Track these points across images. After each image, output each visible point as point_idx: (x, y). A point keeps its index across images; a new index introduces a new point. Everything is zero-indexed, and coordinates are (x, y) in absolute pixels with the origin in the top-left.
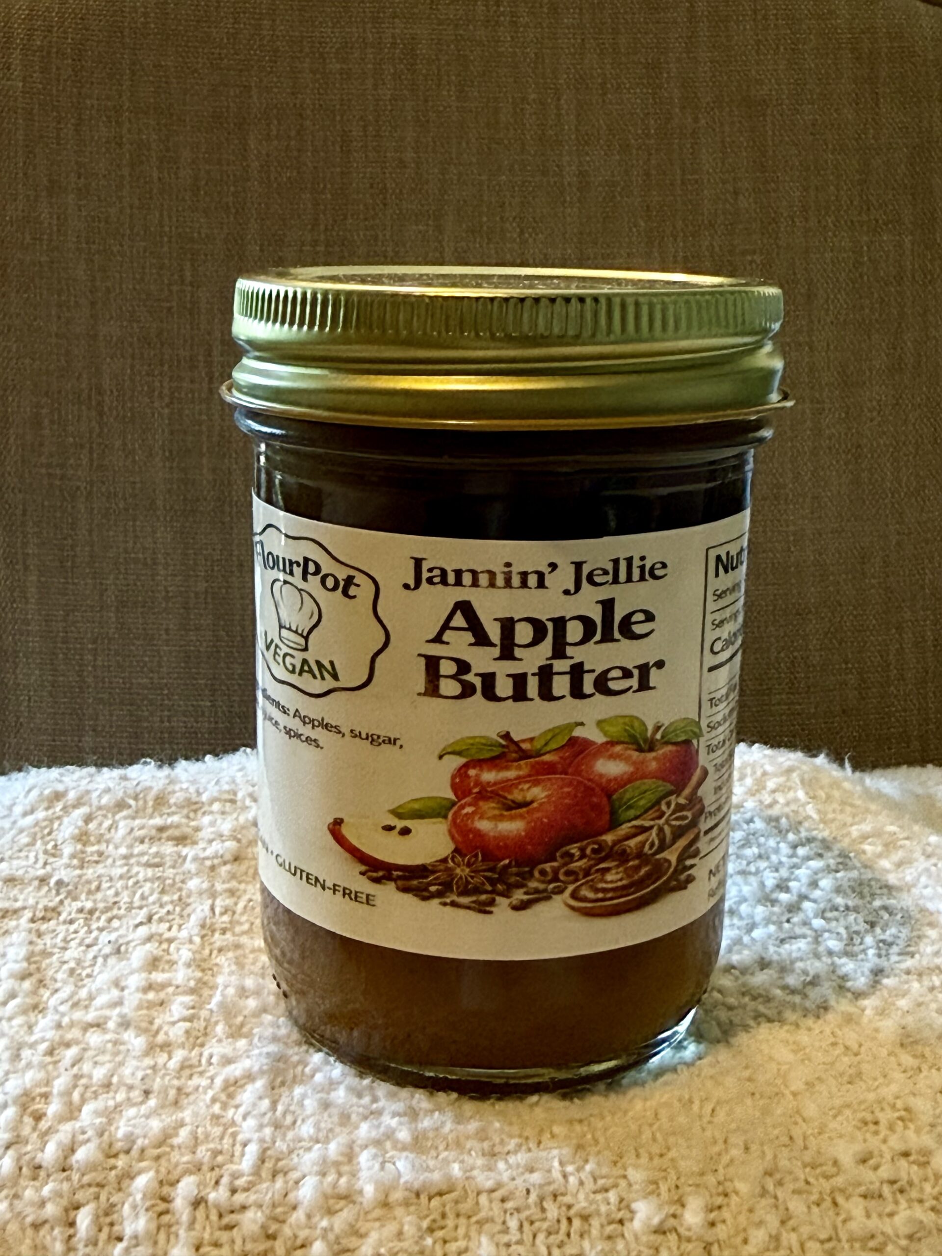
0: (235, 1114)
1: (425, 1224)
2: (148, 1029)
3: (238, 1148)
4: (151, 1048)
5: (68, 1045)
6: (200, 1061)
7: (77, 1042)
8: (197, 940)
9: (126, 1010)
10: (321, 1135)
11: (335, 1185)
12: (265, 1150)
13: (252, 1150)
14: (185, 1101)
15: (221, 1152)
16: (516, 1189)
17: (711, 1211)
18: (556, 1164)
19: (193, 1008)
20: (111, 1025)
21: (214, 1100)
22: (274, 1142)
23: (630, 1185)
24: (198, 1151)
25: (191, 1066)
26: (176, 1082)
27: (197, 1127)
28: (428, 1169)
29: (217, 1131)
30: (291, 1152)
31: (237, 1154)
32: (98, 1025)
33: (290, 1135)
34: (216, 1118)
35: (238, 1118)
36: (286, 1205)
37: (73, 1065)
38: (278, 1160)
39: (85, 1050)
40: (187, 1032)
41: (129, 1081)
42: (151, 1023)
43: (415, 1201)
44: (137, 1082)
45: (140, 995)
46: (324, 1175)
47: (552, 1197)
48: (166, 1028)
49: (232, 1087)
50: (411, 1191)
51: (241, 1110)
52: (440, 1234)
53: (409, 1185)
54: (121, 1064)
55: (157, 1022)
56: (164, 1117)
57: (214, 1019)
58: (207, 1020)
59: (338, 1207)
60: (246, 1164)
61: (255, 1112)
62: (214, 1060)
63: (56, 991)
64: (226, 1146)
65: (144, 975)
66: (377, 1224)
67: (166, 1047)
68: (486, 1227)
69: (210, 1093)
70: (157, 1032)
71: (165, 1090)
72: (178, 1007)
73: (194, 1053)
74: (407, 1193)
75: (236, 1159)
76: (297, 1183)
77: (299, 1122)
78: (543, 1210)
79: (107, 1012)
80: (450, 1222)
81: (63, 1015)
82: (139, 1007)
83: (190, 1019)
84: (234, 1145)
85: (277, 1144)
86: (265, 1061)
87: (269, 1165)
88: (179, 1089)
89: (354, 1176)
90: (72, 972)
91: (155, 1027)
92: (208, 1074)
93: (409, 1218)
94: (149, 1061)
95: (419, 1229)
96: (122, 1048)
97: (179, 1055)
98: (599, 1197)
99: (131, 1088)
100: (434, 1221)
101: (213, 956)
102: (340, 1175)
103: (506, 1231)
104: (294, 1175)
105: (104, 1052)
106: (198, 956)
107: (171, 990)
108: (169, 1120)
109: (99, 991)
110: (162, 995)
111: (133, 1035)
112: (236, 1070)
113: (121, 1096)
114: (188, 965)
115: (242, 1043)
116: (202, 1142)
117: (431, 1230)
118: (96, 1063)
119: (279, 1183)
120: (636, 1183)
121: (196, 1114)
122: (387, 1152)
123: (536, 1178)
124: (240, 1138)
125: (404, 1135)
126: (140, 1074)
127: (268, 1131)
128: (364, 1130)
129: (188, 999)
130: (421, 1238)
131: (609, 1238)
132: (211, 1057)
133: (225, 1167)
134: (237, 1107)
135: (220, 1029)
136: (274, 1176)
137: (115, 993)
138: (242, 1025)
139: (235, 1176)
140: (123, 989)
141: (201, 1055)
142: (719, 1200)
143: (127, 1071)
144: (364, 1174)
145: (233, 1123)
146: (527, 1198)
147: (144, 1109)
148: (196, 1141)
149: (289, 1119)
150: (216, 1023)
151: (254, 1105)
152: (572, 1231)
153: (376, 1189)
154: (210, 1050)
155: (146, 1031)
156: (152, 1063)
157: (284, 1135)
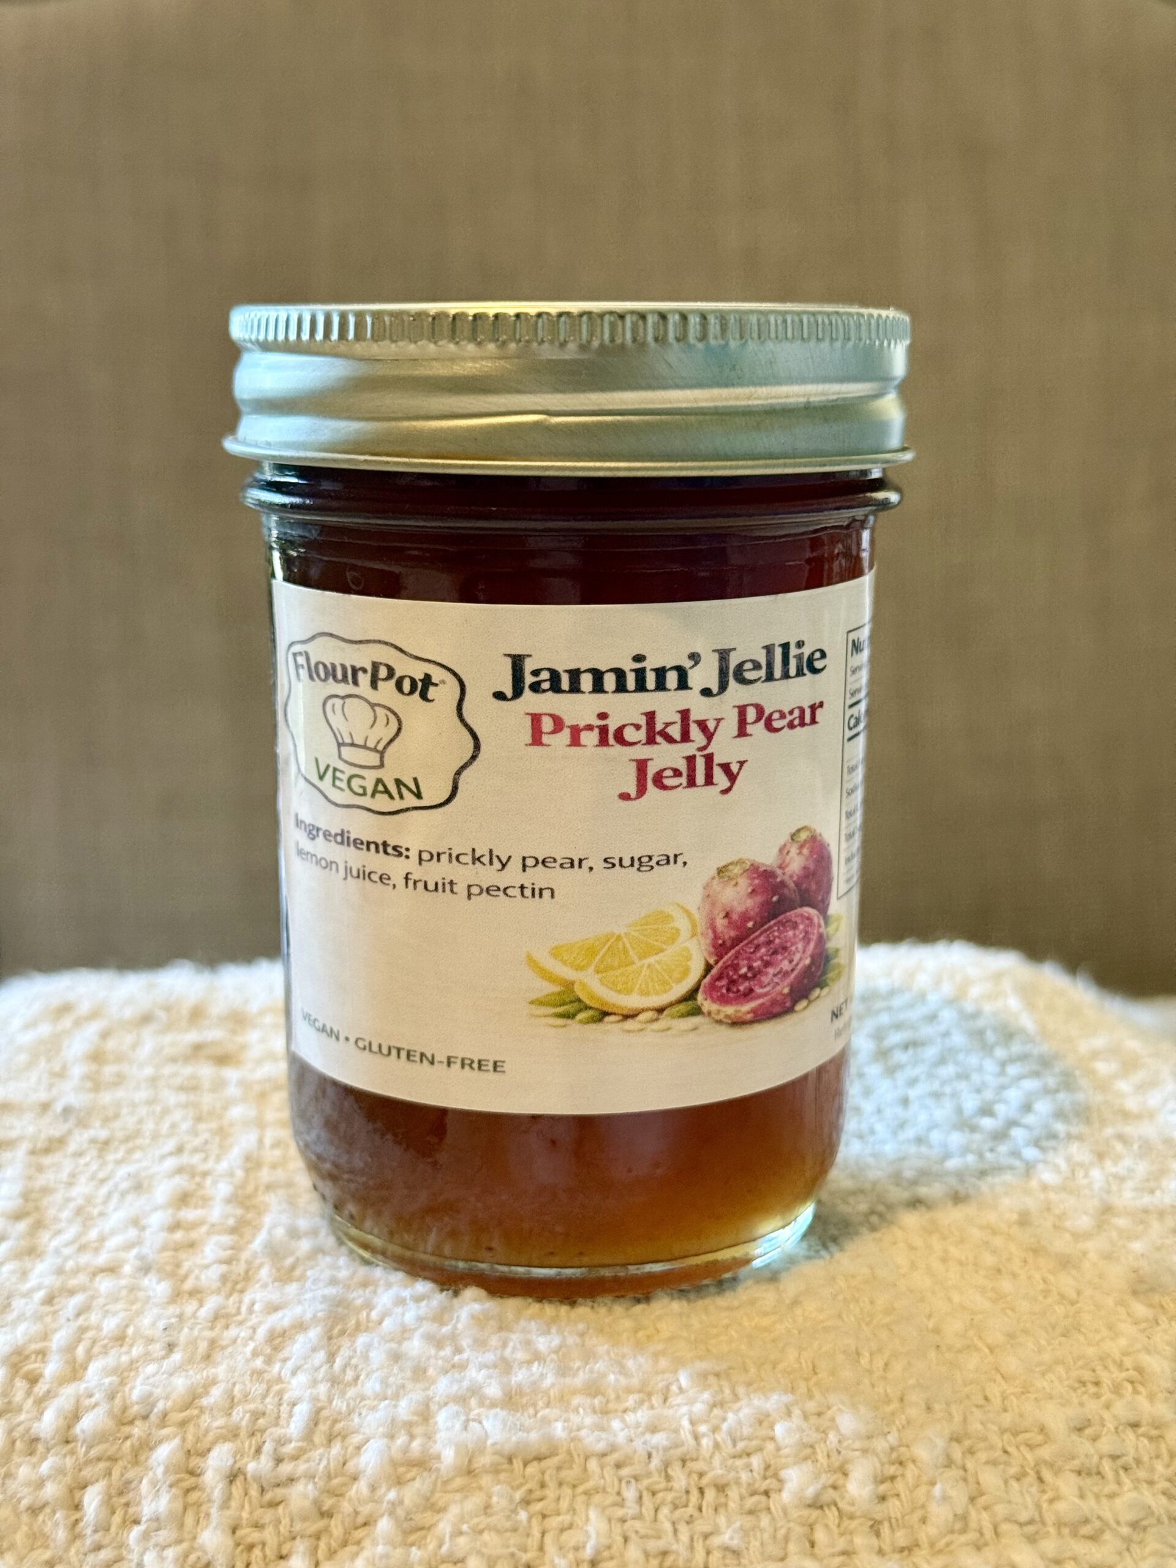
0: (281, 1368)
1: (518, 1495)
2: (173, 1273)
3: (284, 1408)
4: (178, 1295)
5: (72, 1292)
6: (239, 1308)
7: (83, 1289)
8: (240, 1174)
9: (146, 1250)
10: (389, 1392)
11: (406, 1450)
12: (318, 1411)
13: (302, 1411)
14: (218, 1356)
15: (264, 1414)
16: (635, 1452)
17: (882, 1482)
18: (685, 1423)
19: (232, 1248)
20: (127, 1269)
21: (255, 1354)
22: (330, 1402)
23: (778, 1449)
24: (234, 1413)
25: (227, 1316)
26: (208, 1334)
27: (234, 1384)
28: (523, 1428)
29: (258, 1389)
30: (350, 1413)
31: (284, 1415)
32: (111, 1270)
33: (351, 1393)
34: (258, 1374)
35: (286, 1373)
36: (343, 1475)
37: (78, 1315)
38: (335, 1421)
39: (93, 1298)
40: (224, 1278)
41: (149, 1332)
42: (178, 1265)
43: (506, 1466)
44: (158, 1332)
45: (164, 1235)
46: (392, 1437)
47: (680, 1463)
48: (197, 1271)
49: (278, 1340)
50: (502, 1455)
51: (290, 1365)
52: (538, 1507)
53: (498, 1447)
54: (139, 1313)
55: (186, 1265)
56: (191, 1372)
57: (258, 1261)
58: (249, 1263)
59: (409, 1476)
60: (295, 1426)
61: (306, 1367)
62: (257, 1307)
63: (59, 1232)
64: (270, 1407)
65: (170, 1211)
66: (458, 1496)
67: (196, 1293)
68: (597, 1498)
69: (251, 1345)
70: (186, 1277)
71: (193, 1343)
72: (212, 1249)
73: (231, 1300)
74: (497, 1458)
75: (283, 1422)
76: (358, 1448)
77: (362, 1377)
78: (668, 1478)
79: (123, 1255)
80: (551, 1492)
81: (67, 1258)
82: (164, 1248)
83: (228, 1262)
84: (280, 1405)
85: (334, 1402)
86: (323, 1306)
87: (323, 1427)
88: (213, 1343)
89: (430, 1438)
90: (79, 1211)
91: (182, 1271)
92: (250, 1324)
93: (497, 1488)
94: (172, 1310)
95: (511, 1500)
96: (141, 1294)
97: (212, 1303)
98: (739, 1463)
99: (151, 1341)
100: (530, 1491)
101: (260, 1193)
102: (412, 1437)
103: (621, 1504)
104: (356, 1439)
105: (116, 1300)
106: (240, 1192)
107: (204, 1229)
108: (199, 1377)
109: (113, 1232)
110: (194, 1235)
111: (154, 1280)
112: (283, 1319)
113: (136, 1351)
114: (228, 1201)
115: (292, 1288)
116: (240, 1402)
117: (526, 1502)
118: (107, 1312)
119: (336, 1449)
120: (786, 1447)
121: (232, 1370)
122: (470, 1410)
123: (659, 1439)
124: (286, 1397)
125: (493, 1390)
126: (161, 1324)
127: (323, 1389)
128: (443, 1386)
129: (226, 1239)
130: (514, 1511)
131: (751, 1512)
132: (253, 1304)
133: (268, 1432)
134: (285, 1360)
135: (265, 1273)
136: (330, 1441)
137: (132, 1233)
138: (293, 1268)
139: (281, 1442)
140: (143, 1229)
141: (240, 1302)
142: (892, 1470)
143: (146, 1321)
144: (442, 1436)
145: (279, 1380)
146: (650, 1462)
147: (166, 1364)
148: (231, 1403)
149: (350, 1375)
150: (261, 1265)
151: (306, 1358)
152: (704, 1504)
153: (457, 1453)
154: (253, 1296)
155: (172, 1275)
156: (178, 1311)
157: (343, 1393)
